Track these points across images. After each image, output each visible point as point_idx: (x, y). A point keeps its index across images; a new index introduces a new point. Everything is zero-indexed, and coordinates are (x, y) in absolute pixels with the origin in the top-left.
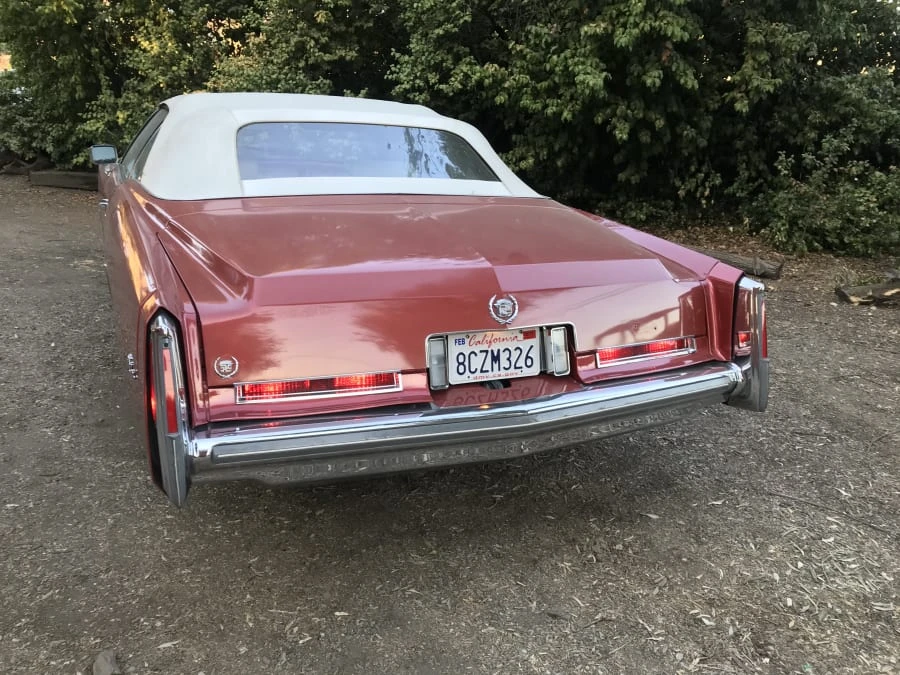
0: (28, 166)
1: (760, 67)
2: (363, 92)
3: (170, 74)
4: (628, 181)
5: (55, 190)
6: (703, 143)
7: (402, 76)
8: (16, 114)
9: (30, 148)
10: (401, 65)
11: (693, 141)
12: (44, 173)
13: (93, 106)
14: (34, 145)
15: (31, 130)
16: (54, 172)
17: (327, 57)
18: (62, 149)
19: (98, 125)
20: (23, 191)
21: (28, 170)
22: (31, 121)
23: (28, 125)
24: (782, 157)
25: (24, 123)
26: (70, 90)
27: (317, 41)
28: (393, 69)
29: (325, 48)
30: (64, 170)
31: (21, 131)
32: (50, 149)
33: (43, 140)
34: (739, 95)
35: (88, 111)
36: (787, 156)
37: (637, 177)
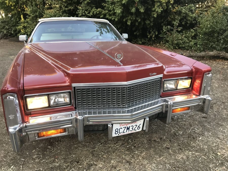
0: (9, 37)
1: (158, 6)
2: (75, 16)
3: (35, 14)
4: (136, 34)
5: (15, 42)
6: (152, 24)
7: (80, 13)
8: (5, 25)
9: (9, 33)
10: (80, 10)
11: (149, 24)
12: (12, 38)
13: (20, 22)
14: (9, 32)
15: (9, 29)
16: (14, 38)
17: (67, 9)
18: (16, 33)
19: (21, 27)
20: (8, 42)
21: (9, 38)
22: (9, 27)
23: (8, 27)
24: (164, 27)
25: (7, 27)
26: (16, 19)
27: (64, 5)
28: (78, 11)
29: (66, 7)
30: (17, 37)
31: (6, 29)
32: (13, 33)
33: (11, 31)
34: (155, 13)
35: (19, 24)
36: (165, 27)
37: (139, 33)
